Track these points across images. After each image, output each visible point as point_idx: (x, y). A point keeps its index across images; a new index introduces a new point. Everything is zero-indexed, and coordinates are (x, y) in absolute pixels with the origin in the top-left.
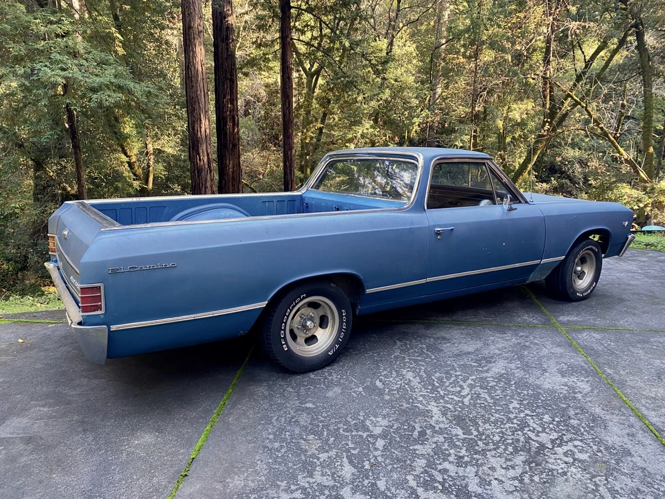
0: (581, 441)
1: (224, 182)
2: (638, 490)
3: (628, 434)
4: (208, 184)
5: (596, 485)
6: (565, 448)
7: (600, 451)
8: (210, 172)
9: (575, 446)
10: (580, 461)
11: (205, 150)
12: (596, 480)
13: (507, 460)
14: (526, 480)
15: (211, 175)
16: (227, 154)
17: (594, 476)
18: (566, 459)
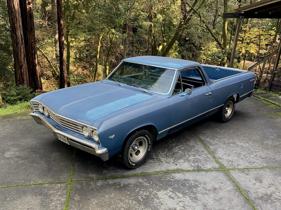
0: (183, 145)
1: (27, 48)
2: (195, 154)
3: (195, 143)
5: (185, 154)
6: (178, 147)
7: (187, 147)
9: (181, 146)
10: (182, 149)
11: (19, 33)
12: (185, 153)
13: (163, 150)
14: (168, 154)
15: (23, 46)
16: (28, 33)
17: (185, 152)
18: (178, 149)
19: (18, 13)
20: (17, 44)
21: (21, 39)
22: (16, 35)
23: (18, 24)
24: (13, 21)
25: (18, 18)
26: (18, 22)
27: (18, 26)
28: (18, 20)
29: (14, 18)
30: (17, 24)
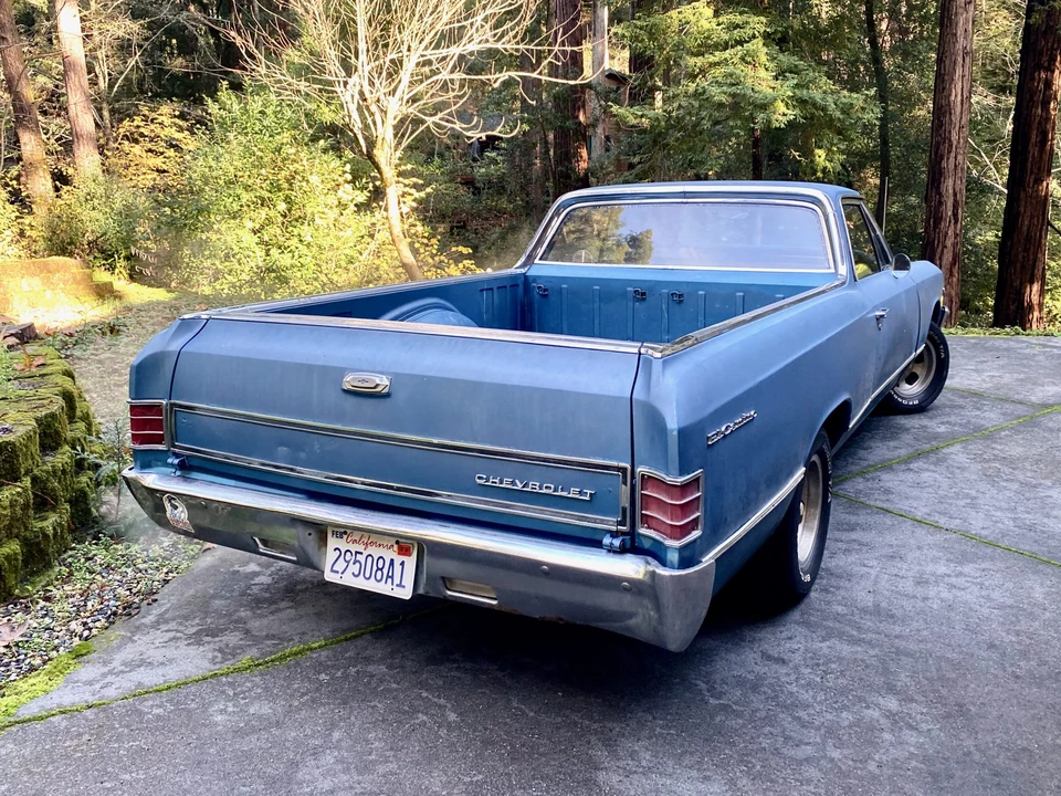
4: (949, 243)
8: (956, 222)
15: (955, 228)
16: (1022, 195)
19: (957, 128)
20: (938, 219)
21: (954, 206)
22: (940, 195)
23: (952, 160)
24: (938, 149)
25: (955, 143)
26: (953, 154)
27: (952, 166)
28: (954, 149)
29: (944, 142)
30: (948, 159)
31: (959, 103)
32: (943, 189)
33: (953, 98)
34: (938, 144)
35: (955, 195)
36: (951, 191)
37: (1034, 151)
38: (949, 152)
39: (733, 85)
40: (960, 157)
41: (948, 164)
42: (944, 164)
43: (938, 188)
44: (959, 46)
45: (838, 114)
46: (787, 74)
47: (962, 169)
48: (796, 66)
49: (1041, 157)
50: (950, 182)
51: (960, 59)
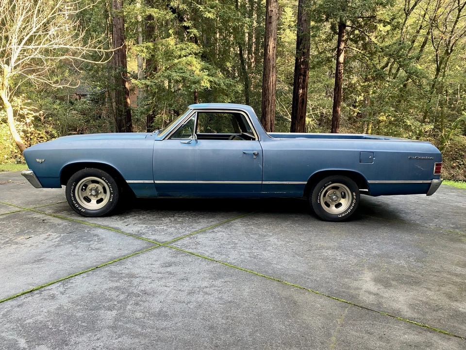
0: (189, 218)
3: (211, 221)
6: (179, 218)
7: (189, 221)
13: (153, 216)
14: (147, 219)
16: (296, 122)
19: (271, 96)
22: (265, 121)
25: (270, 101)
26: (270, 106)
27: (269, 110)
29: (267, 101)
31: (272, 86)
32: (267, 119)
33: (269, 84)
34: (265, 101)
35: (271, 121)
36: (269, 120)
37: (300, 106)
38: (269, 105)
39: (182, 73)
40: (272, 107)
41: (269, 109)
42: (267, 109)
43: (265, 119)
44: (271, 64)
45: (225, 87)
46: (204, 70)
47: (274, 111)
48: (208, 67)
49: (302, 109)
50: (269, 116)
51: (271, 69)
